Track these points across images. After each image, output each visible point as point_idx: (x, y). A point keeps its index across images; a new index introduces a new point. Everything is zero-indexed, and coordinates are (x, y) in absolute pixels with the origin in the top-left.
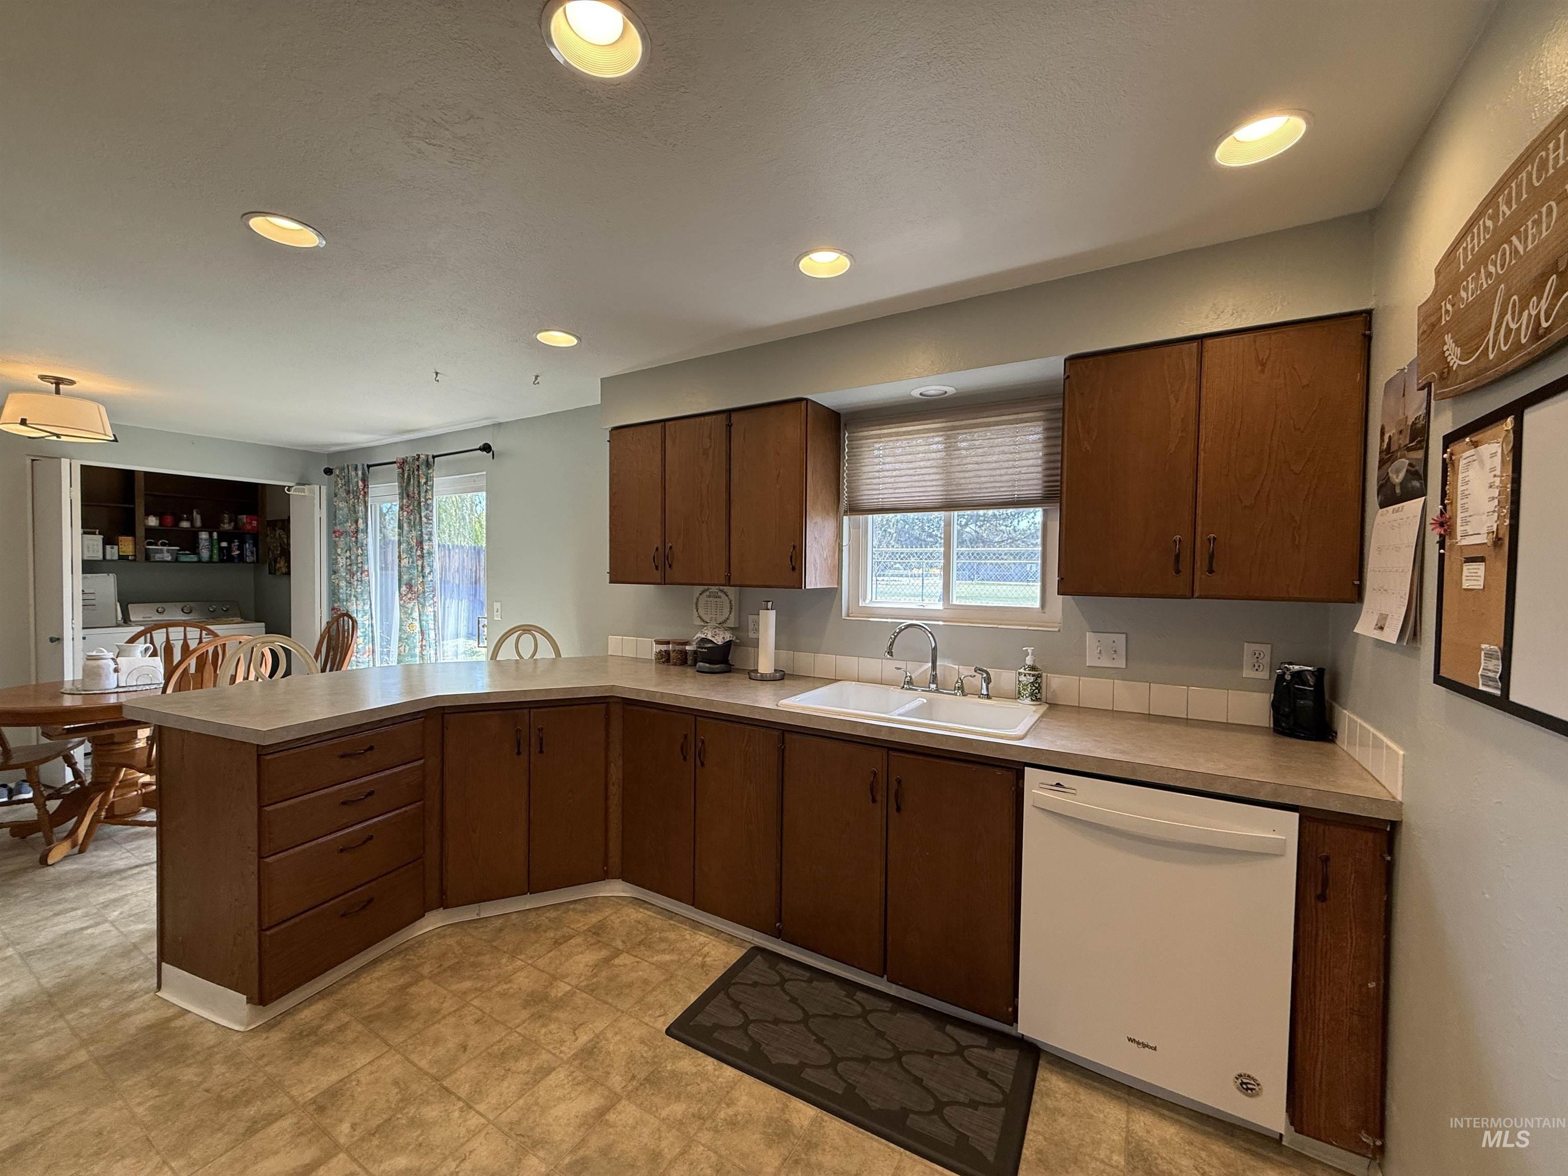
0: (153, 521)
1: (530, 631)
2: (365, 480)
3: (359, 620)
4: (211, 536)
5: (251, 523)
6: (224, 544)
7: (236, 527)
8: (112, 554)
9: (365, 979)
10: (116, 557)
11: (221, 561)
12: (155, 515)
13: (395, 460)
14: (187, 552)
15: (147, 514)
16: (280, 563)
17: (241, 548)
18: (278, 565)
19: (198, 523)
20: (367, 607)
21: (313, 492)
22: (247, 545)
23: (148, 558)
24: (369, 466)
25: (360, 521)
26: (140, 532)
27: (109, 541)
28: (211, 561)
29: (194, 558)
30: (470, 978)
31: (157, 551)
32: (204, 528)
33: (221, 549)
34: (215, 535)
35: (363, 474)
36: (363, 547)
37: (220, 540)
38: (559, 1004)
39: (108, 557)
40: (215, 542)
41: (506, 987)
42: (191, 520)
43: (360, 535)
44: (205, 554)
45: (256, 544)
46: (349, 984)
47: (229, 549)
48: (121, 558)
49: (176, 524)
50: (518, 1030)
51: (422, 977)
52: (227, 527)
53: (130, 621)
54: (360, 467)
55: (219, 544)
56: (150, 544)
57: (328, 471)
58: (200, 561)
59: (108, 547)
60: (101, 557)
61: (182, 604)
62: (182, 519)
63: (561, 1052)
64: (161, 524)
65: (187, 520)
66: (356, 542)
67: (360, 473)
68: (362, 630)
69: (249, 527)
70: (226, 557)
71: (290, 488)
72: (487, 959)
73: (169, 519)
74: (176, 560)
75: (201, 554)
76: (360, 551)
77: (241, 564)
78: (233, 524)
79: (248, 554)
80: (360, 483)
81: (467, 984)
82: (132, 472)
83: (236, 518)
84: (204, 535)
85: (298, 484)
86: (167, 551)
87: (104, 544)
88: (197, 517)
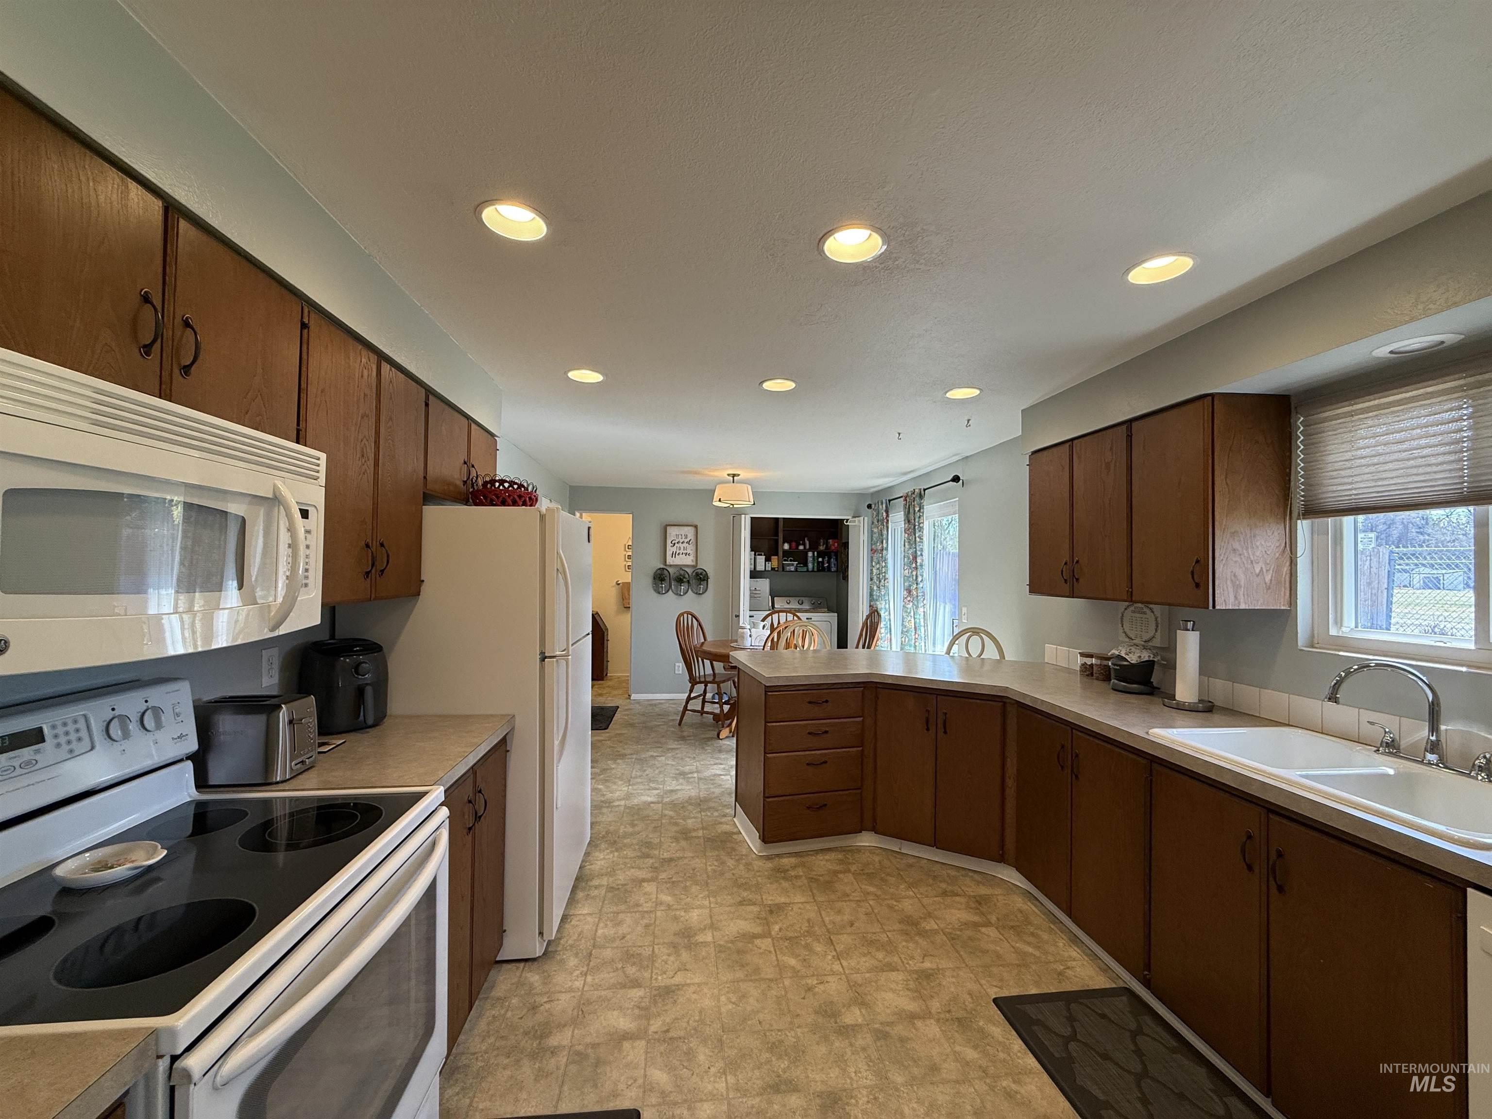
0: (786, 546)
1: (978, 633)
2: (887, 512)
3: (883, 615)
4: (814, 554)
5: (834, 545)
6: (820, 559)
7: (827, 548)
8: (768, 567)
9: (820, 857)
10: (770, 569)
11: (819, 570)
12: (787, 543)
13: (901, 495)
14: (802, 565)
15: (784, 543)
17: (829, 562)
19: (808, 547)
20: (887, 606)
21: (859, 522)
22: (831, 560)
23: (783, 570)
24: (890, 501)
25: (884, 541)
26: (781, 553)
27: (768, 559)
28: (813, 571)
29: (805, 569)
30: (876, 886)
31: (789, 565)
32: (810, 549)
33: (818, 562)
34: (816, 553)
35: (886, 507)
36: (885, 560)
37: (818, 557)
38: (923, 933)
39: (767, 569)
40: (816, 558)
41: (895, 903)
42: (804, 545)
43: (884, 552)
44: (810, 566)
45: (837, 560)
46: (812, 855)
47: (823, 562)
48: (773, 569)
49: (797, 548)
50: (888, 933)
51: (849, 871)
52: (822, 548)
53: (775, 608)
54: (884, 501)
55: (818, 560)
56: (785, 560)
57: (869, 506)
58: (808, 571)
59: (767, 563)
60: (763, 569)
61: (798, 599)
62: (800, 544)
63: (908, 963)
64: (790, 548)
65: (802, 545)
66: (882, 557)
67: (884, 506)
68: (885, 623)
69: (833, 548)
70: (821, 568)
71: (847, 520)
72: (892, 880)
73: (794, 544)
74: (796, 570)
75: (808, 566)
76: (884, 564)
77: (829, 573)
78: (824, 546)
79: (833, 566)
80: (884, 514)
81: (872, 889)
82: (777, 519)
83: (827, 542)
84: (810, 554)
85: (854, 517)
86: (793, 565)
87: (766, 561)
88: (807, 542)
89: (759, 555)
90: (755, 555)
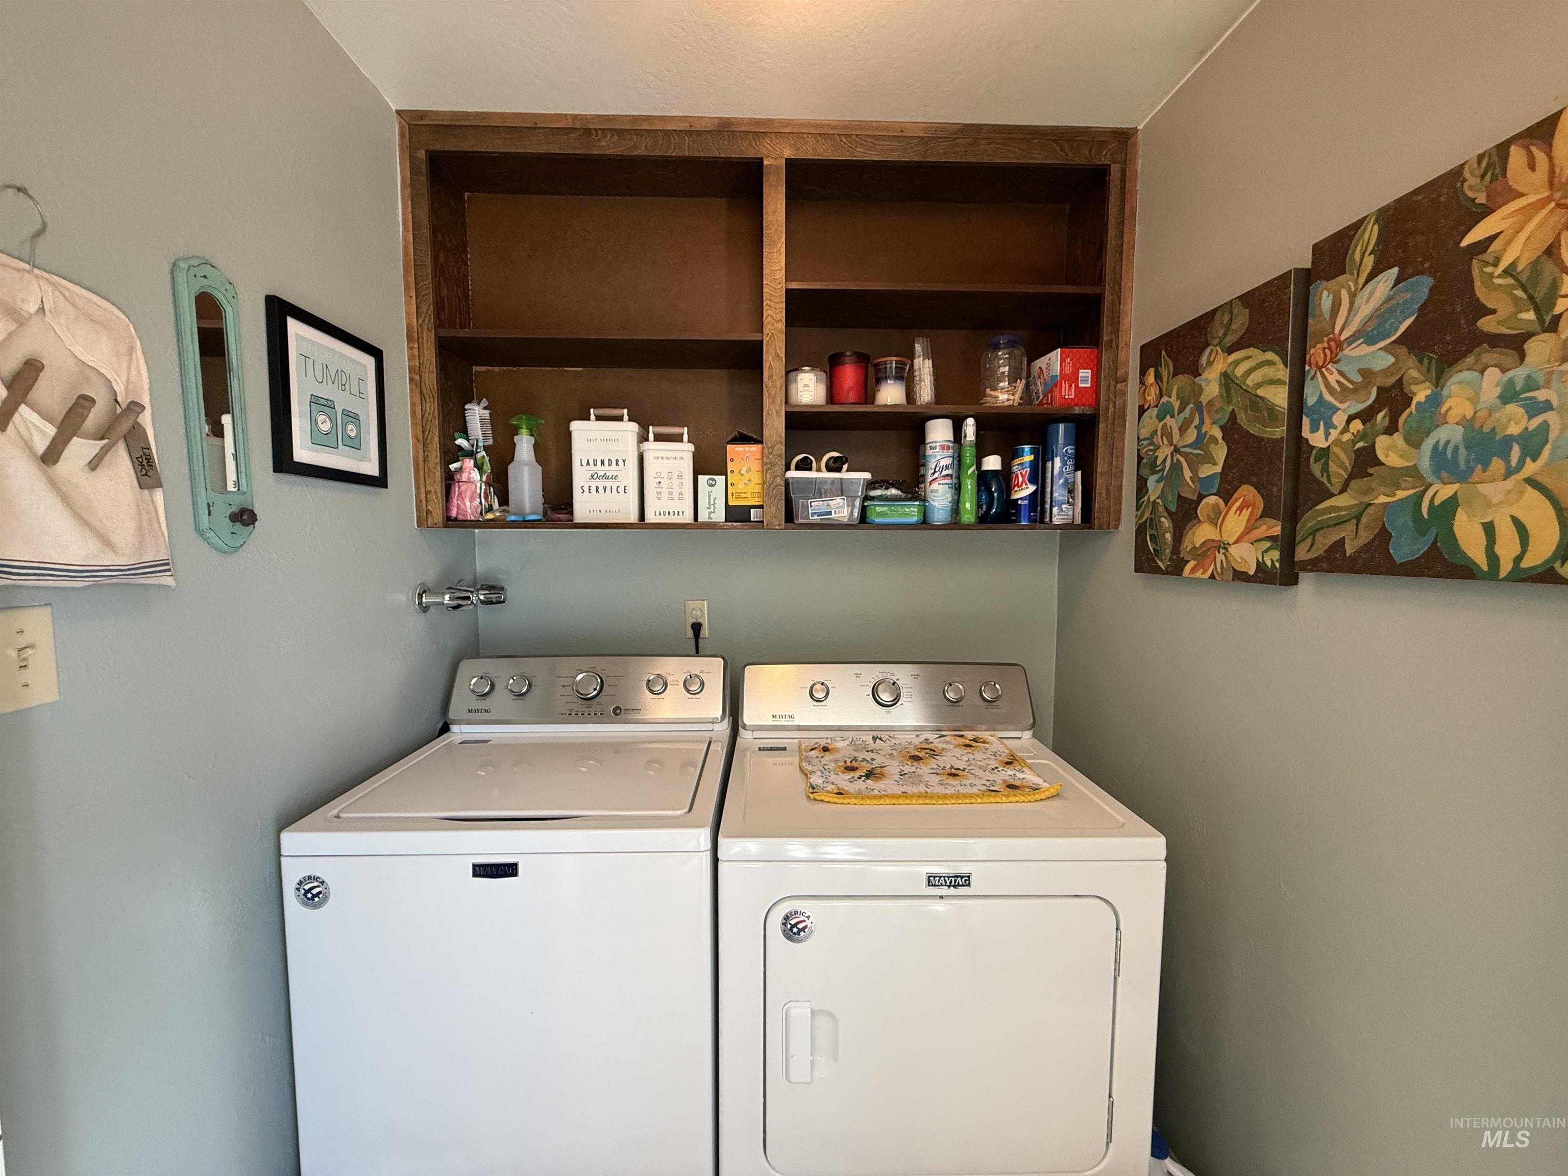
0: (808, 388)
4: (958, 432)
5: (1074, 378)
6: (992, 463)
7: (1028, 397)
8: (712, 504)
10: (720, 516)
11: (984, 520)
12: (814, 366)
14: (893, 491)
15: (792, 369)
16: (1216, 519)
17: (1038, 475)
18: (1202, 534)
19: (925, 392)
22: (1058, 462)
23: (790, 517)
26: (776, 426)
28: (955, 523)
29: (911, 512)
31: (817, 490)
32: (941, 406)
33: (983, 478)
34: (970, 428)
37: (983, 446)
39: (702, 517)
40: (969, 455)
42: (907, 378)
44: (940, 497)
47: (1005, 476)
48: (732, 515)
49: (868, 394)
52: (1002, 398)
53: (744, 727)
55: (979, 465)
56: (804, 465)
58: (925, 523)
59: (703, 479)
61: (873, 673)
62: (884, 376)
64: (832, 397)
65: (898, 377)
69: (1068, 393)
70: (996, 507)
73: (849, 374)
74: (861, 520)
75: (930, 496)
77: (1039, 533)
78: (1021, 385)
79: (1059, 494)
84: (939, 432)
86: (841, 489)
87: (696, 473)
88: (924, 368)
89: (659, 438)
90: (643, 438)
